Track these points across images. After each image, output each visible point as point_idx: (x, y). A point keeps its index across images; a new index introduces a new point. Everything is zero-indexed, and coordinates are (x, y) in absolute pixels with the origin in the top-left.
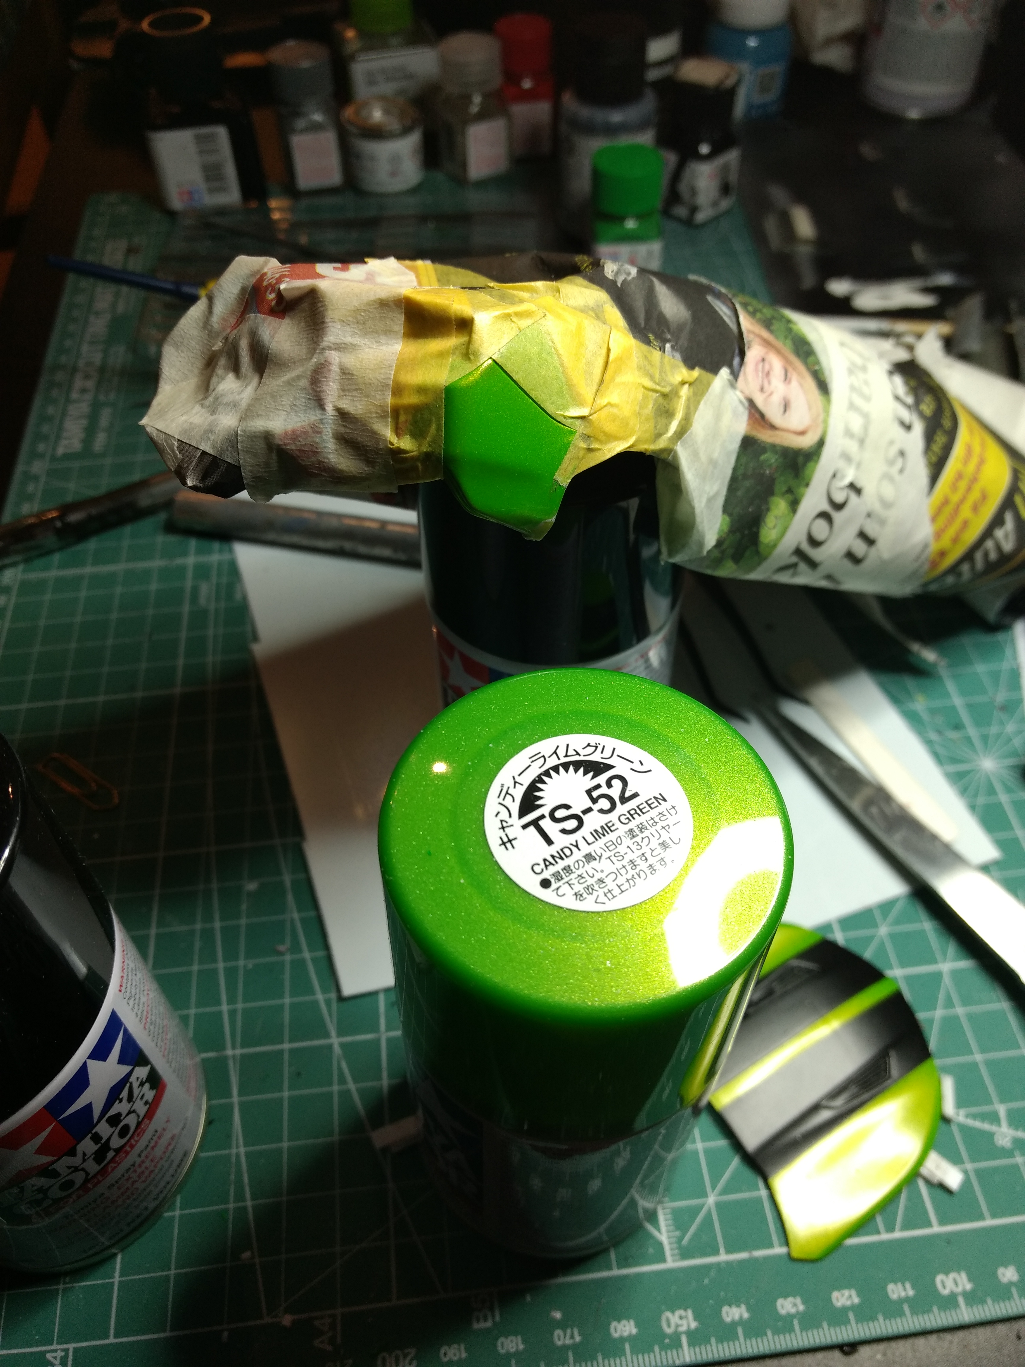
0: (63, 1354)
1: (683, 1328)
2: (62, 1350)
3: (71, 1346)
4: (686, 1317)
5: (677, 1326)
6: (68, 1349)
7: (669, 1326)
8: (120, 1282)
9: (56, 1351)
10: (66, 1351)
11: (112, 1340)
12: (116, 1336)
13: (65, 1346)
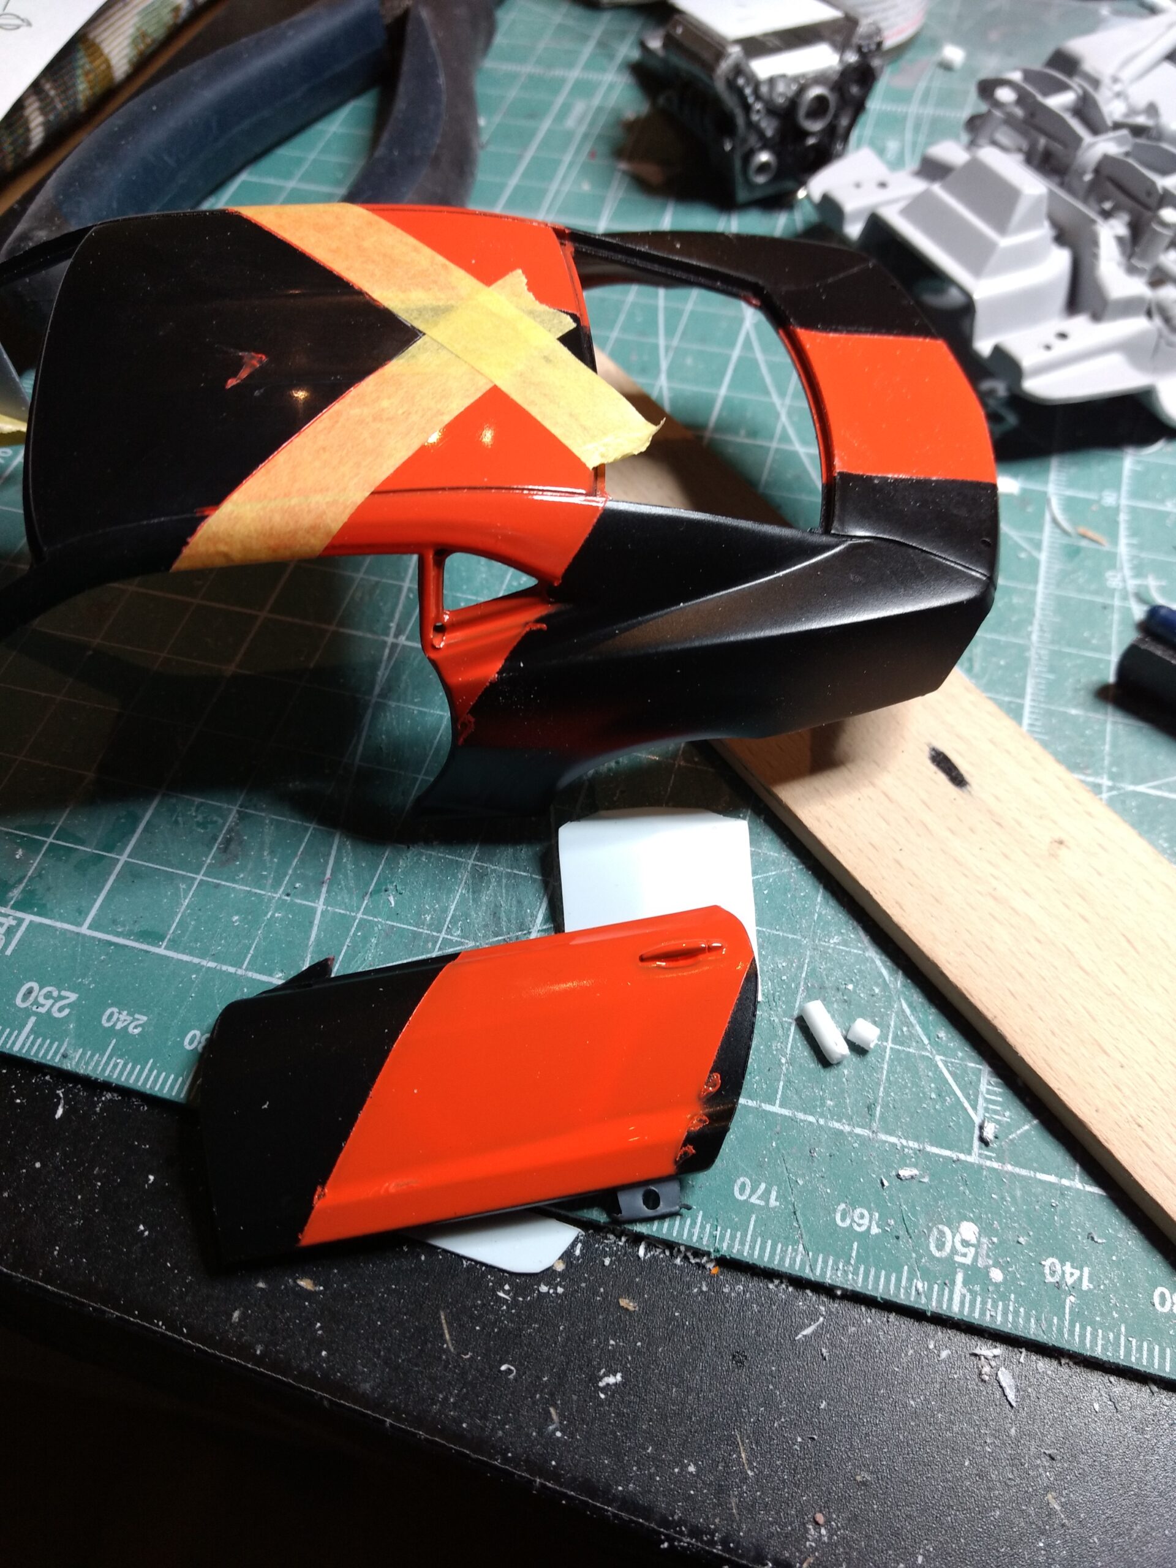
0: (14, 923)
1: (968, 1261)
2: (15, 918)
3: (29, 918)
4: (977, 1246)
5: (954, 1250)
6: (23, 920)
7: (940, 1246)
8: (126, 863)
9: (7, 916)
10: (20, 921)
11: (84, 930)
12: (90, 928)
13: (19, 914)
